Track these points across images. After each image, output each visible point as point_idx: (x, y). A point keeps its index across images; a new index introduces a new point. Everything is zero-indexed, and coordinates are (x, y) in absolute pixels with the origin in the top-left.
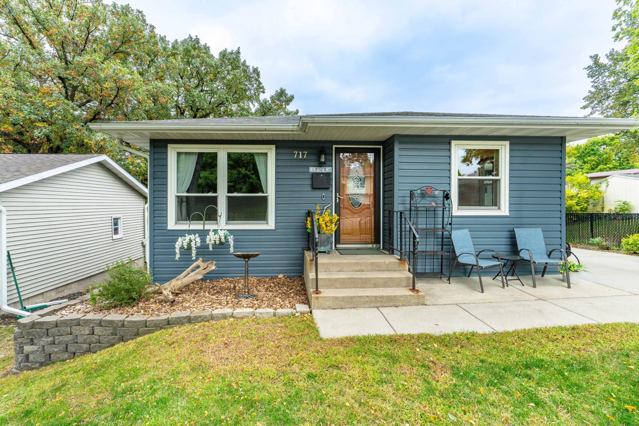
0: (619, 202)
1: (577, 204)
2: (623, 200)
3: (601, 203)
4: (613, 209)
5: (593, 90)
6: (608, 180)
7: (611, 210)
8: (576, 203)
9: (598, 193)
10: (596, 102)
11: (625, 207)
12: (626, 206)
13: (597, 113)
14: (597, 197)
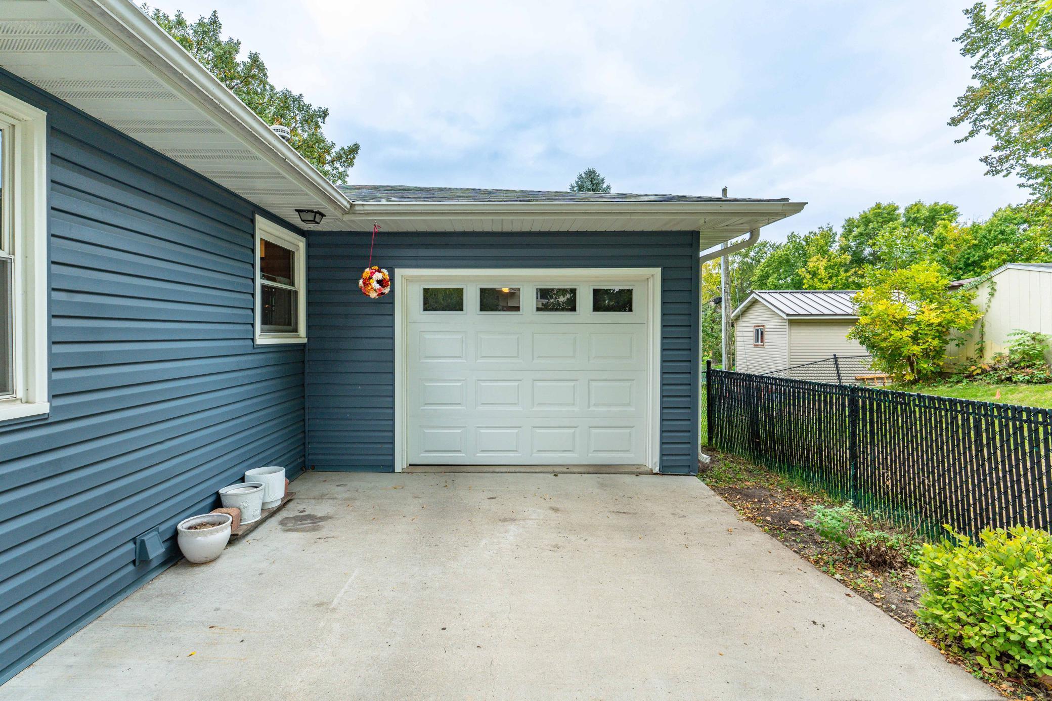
0: (1019, 336)
1: (915, 338)
2: (1031, 331)
3: (977, 338)
4: (1006, 352)
5: (977, 84)
6: (994, 279)
7: (1000, 354)
8: (911, 337)
9: (965, 311)
10: (981, 109)
11: (1034, 348)
12: (1038, 347)
13: (983, 131)
14: (963, 322)
